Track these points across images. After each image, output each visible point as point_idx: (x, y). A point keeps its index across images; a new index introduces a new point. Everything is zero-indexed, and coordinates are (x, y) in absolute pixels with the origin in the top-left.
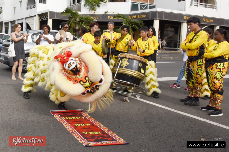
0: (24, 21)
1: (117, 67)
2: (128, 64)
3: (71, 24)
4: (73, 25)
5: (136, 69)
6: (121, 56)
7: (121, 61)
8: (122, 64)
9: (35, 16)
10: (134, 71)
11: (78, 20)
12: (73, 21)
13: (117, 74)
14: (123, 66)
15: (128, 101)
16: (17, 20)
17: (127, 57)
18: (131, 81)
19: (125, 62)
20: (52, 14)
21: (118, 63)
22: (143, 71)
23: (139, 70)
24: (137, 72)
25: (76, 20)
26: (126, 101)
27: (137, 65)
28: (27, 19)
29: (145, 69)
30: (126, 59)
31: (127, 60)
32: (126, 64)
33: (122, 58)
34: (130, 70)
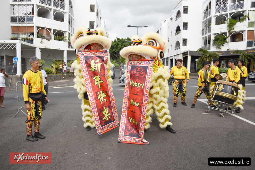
0: (174, 58)
1: (215, 91)
2: (223, 88)
3: (203, 59)
4: (205, 59)
5: (230, 92)
6: (218, 83)
7: (218, 86)
8: (218, 88)
9: (180, 54)
10: (227, 94)
11: (208, 55)
12: (204, 56)
13: (215, 95)
14: (219, 90)
15: (223, 116)
16: (170, 57)
17: (222, 83)
18: (226, 101)
19: (221, 87)
20: (191, 52)
21: (216, 88)
22: (235, 94)
23: (232, 93)
24: (230, 94)
25: (206, 56)
26: (221, 116)
27: (230, 89)
28: (175, 56)
29: (237, 92)
30: (221, 85)
31: (223, 85)
32: (222, 89)
33: (219, 84)
34: (225, 93)
